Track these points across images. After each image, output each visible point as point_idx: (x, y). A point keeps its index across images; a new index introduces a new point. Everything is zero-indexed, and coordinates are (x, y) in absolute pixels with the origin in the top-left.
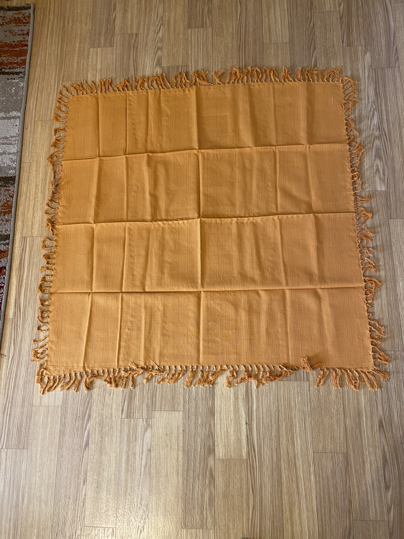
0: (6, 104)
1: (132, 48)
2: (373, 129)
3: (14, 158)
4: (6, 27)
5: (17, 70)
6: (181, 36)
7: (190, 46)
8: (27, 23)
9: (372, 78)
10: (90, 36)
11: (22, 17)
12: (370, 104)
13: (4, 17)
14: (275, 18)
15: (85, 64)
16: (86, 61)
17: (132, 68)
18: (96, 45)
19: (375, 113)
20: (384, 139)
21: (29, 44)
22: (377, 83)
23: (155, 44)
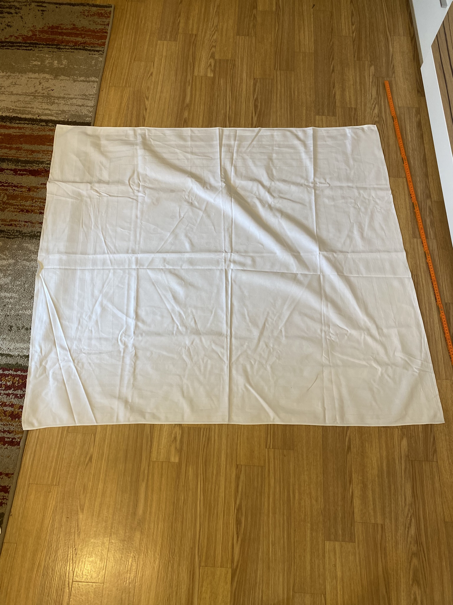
0: (87, 71)
1: (192, 44)
2: (375, 116)
3: (91, 109)
4: (90, 18)
5: (98, 49)
6: (231, 40)
7: (237, 47)
8: (108, 17)
9: (375, 83)
10: (159, 32)
11: (104, 13)
12: (373, 100)
13: (89, 11)
14: (304, 35)
15: (154, 51)
16: (154, 49)
17: (191, 57)
18: (163, 39)
19: (377, 106)
20: (382, 124)
21: (109, 32)
22: (378, 86)
23: (211, 43)
